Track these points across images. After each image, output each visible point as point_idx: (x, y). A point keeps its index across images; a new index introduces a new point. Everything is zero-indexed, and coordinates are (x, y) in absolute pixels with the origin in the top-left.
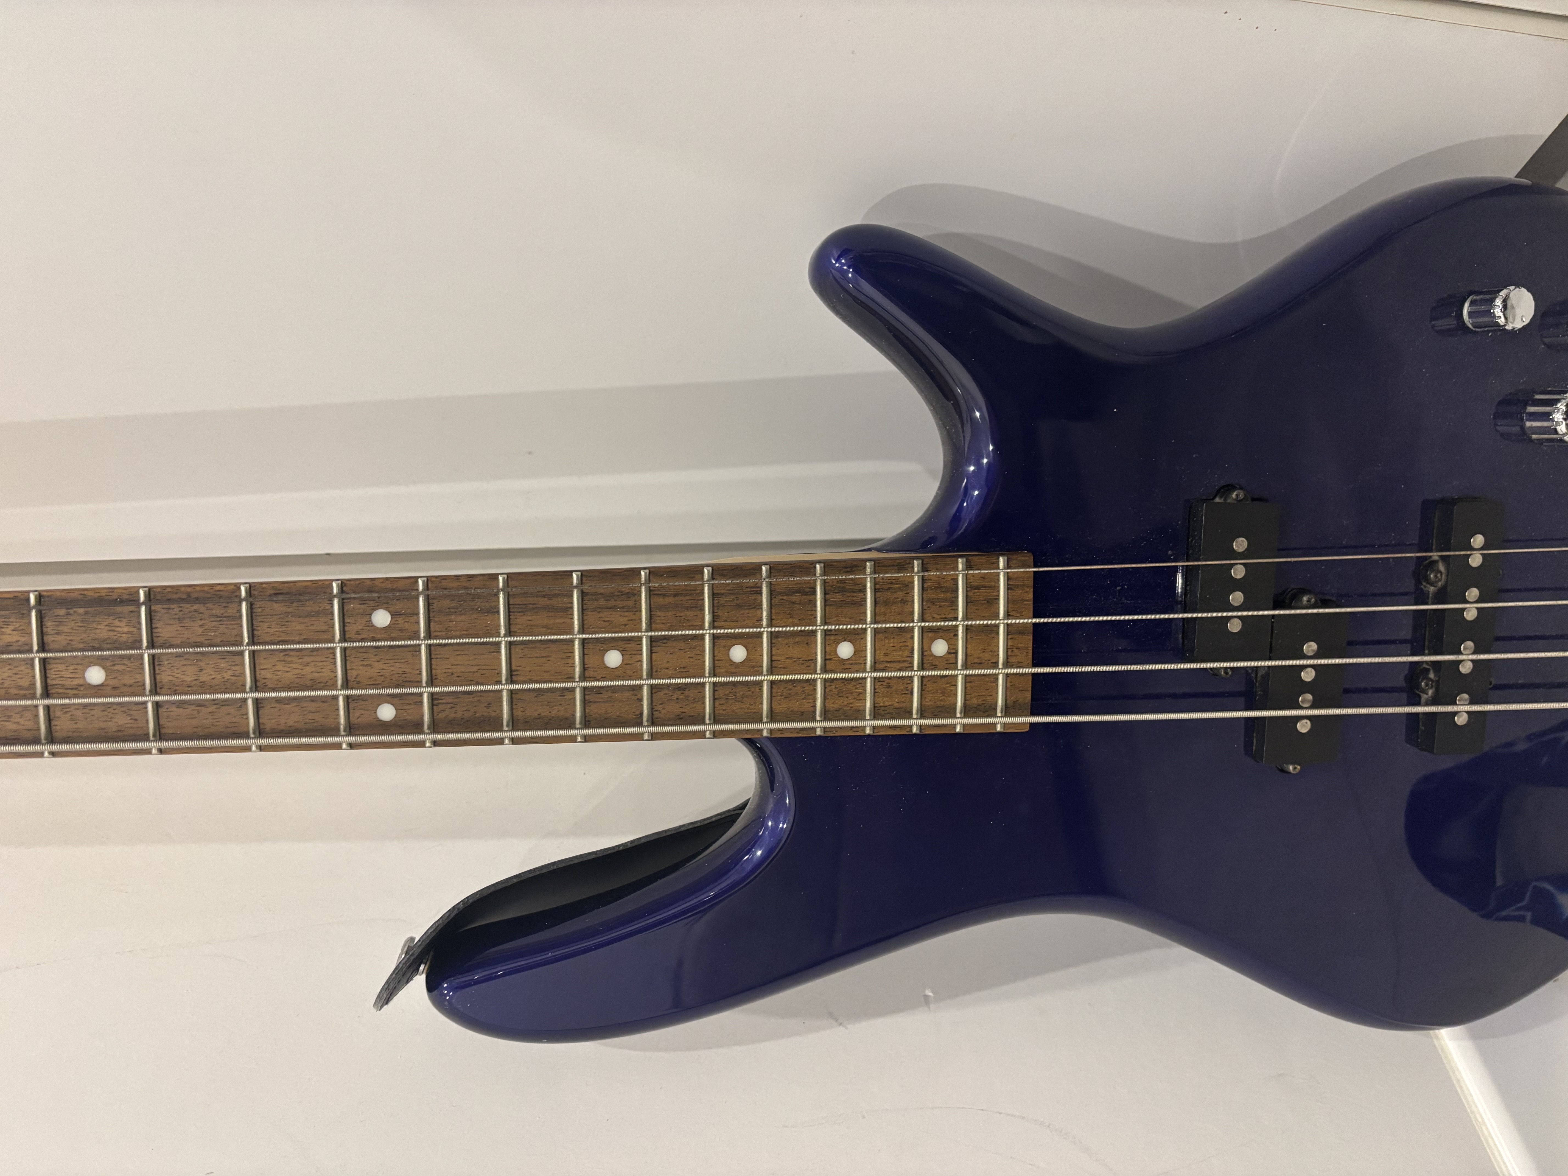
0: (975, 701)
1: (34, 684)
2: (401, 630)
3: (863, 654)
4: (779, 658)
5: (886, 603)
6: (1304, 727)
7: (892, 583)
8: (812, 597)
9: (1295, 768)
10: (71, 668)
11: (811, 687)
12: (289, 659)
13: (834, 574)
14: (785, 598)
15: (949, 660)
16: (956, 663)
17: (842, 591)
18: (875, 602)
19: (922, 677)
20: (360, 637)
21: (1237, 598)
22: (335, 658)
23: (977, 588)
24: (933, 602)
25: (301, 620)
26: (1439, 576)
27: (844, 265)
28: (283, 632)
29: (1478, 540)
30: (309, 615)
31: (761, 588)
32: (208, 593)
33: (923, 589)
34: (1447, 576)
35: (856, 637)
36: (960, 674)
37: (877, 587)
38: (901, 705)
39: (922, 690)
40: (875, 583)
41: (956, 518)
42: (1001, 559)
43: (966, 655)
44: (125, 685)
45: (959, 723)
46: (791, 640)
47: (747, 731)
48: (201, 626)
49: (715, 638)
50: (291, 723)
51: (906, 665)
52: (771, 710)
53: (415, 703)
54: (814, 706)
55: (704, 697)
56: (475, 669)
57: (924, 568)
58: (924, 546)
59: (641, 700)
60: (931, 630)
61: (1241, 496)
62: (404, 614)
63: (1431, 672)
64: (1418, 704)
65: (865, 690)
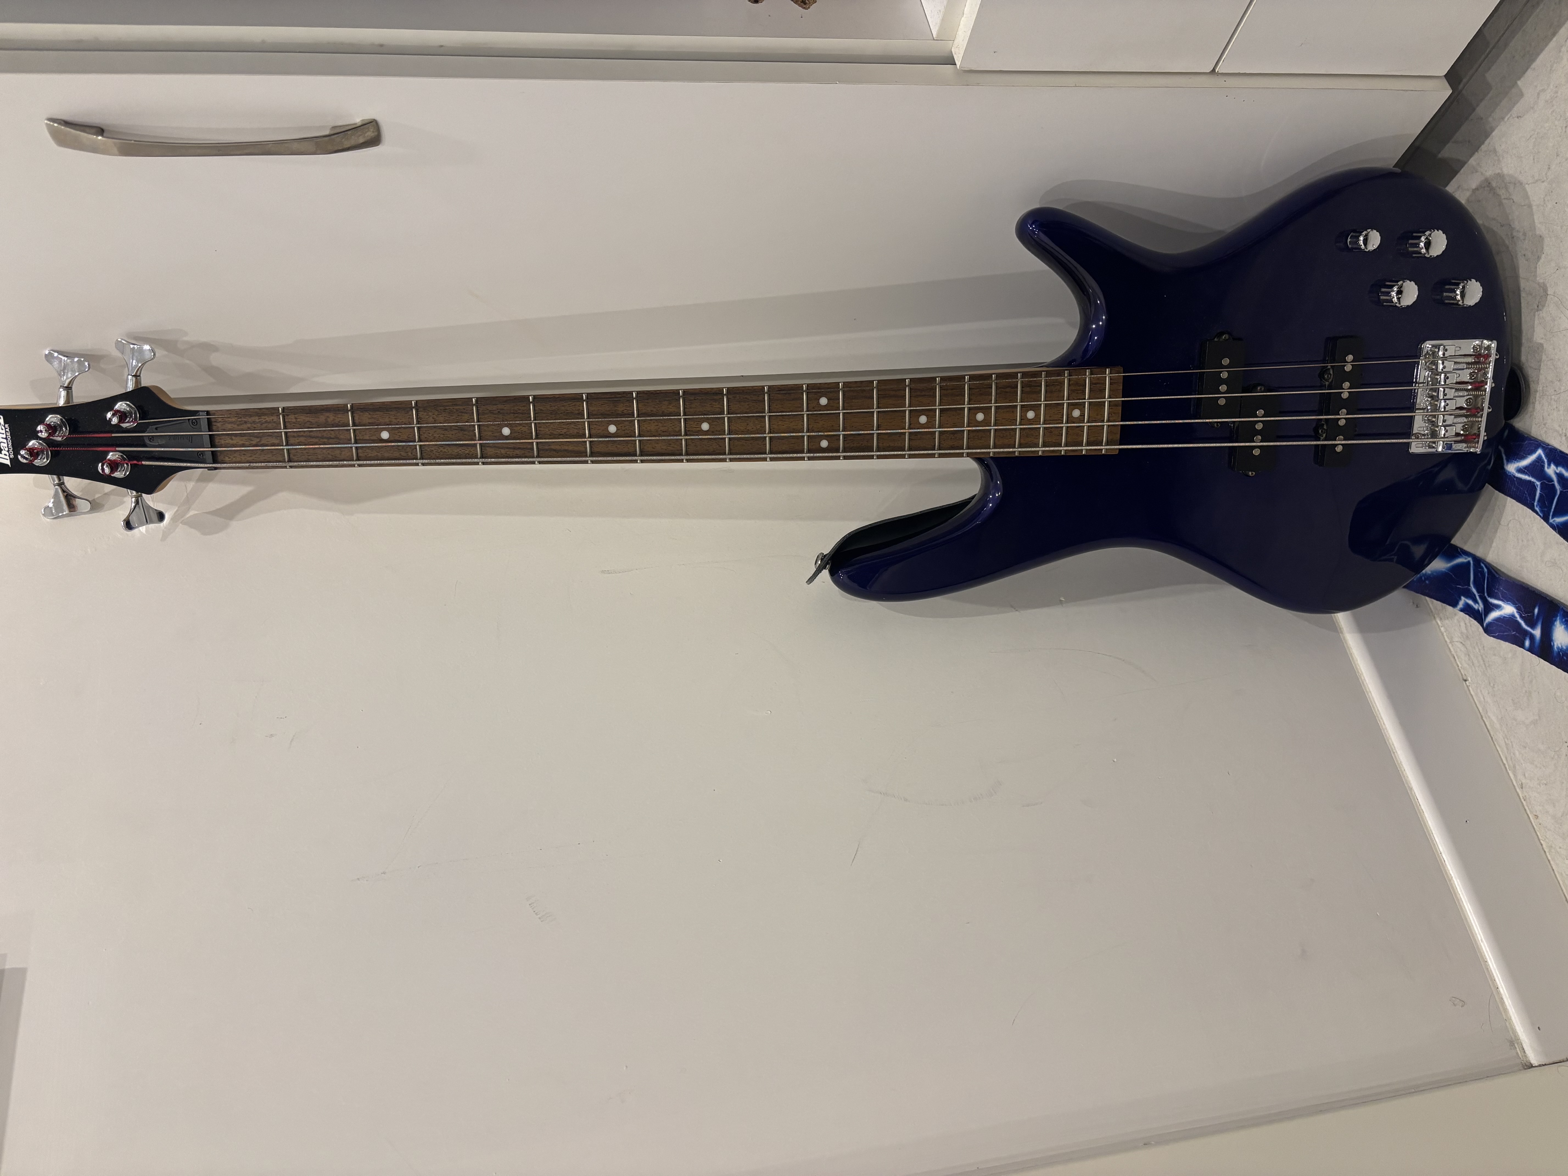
0: (1092, 439)
1: (681, 430)
2: (832, 406)
3: (1039, 416)
4: (999, 419)
5: (1051, 392)
6: (1256, 452)
7: (1054, 382)
8: (1016, 389)
9: (1252, 474)
10: (696, 423)
11: (1014, 433)
12: (784, 420)
13: (1027, 378)
14: (1003, 390)
15: (1081, 419)
16: (1084, 420)
17: (1030, 386)
18: (1046, 392)
19: (1067, 427)
20: (814, 410)
21: (1223, 388)
22: (803, 419)
23: (1095, 384)
24: (1073, 391)
25: (790, 402)
26: (1330, 376)
27: (1034, 228)
28: (782, 407)
29: (1350, 358)
30: (793, 400)
31: (992, 385)
32: (751, 390)
33: (1069, 385)
34: (1333, 375)
35: (1036, 408)
36: (1086, 425)
37: (1047, 384)
38: (1056, 441)
39: (1067, 434)
40: (1046, 382)
41: (1086, 350)
42: (1107, 370)
43: (1089, 417)
44: (717, 431)
45: (1084, 449)
46: (1005, 410)
47: (976, 453)
48: (748, 405)
49: (969, 409)
50: (784, 449)
51: (1060, 421)
52: (994, 443)
53: (837, 440)
54: (1015, 442)
55: (964, 437)
56: (862, 424)
57: (1070, 375)
58: (1069, 364)
59: (935, 438)
60: (1072, 404)
61: (1227, 337)
62: (833, 399)
63: (1325, 425)
64: (1319, 440)
65: (1040, 434)
